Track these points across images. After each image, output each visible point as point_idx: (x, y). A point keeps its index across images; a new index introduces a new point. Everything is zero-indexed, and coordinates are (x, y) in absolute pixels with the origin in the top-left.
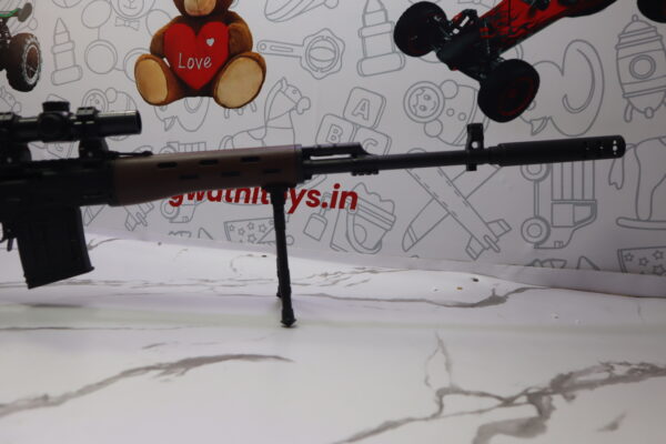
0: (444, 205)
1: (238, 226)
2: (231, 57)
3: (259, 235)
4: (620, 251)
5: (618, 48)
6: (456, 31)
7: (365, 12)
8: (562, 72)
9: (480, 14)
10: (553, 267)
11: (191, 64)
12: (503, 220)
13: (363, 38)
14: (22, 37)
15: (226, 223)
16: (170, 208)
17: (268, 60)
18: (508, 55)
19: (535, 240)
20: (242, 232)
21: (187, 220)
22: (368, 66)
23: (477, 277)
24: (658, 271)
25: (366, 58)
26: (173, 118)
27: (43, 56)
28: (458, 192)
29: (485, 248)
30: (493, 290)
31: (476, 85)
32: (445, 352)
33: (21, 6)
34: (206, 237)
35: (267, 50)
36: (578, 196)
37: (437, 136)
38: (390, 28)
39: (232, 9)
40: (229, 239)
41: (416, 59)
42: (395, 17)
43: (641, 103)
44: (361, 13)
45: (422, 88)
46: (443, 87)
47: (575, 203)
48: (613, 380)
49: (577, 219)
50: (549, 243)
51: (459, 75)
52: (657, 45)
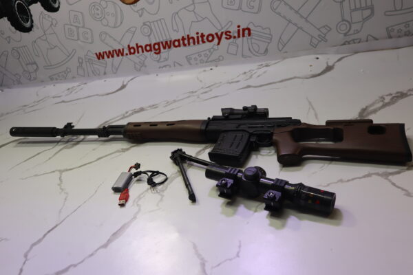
0: (295, 25)
1: (193, 57)
3: (205, 59)
4: (387, 28)
10: (355, 43)
12: (327, 26)
15: (186, 57)
16: (156, 56)
19: (344, 32)
20: (196, 59)
21: (166, 60)
23: (318, 56)
24: (407, 34)
26: (142, 9)
29: (319, 41)
30: (327, 63)
32: (313, 109)
34: (178, 66)
36: (363, 5)
47: (362, 9)
48: (385, 105)
49: (365, 17)
50: (351, 32)
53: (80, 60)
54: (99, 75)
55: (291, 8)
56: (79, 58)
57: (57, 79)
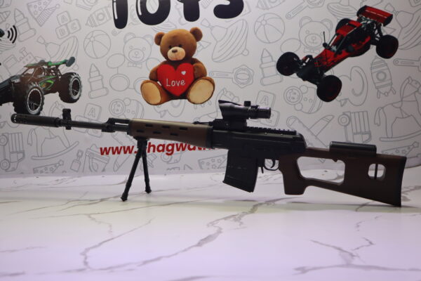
1: (206, 161)
2: (196, 79)
3: (218, 165)
5: (371, 69)
6: (304, 64)
7: (262, 57)
8: (351, 79)
9: (314, 56)
11: (173, 83)
13: (262, 69)
14: (69, 75)
15: (199, 161)
16: (167, 156)
17: (215, 81)
18: (328, 73)
20: (208, 164)
21: (177, 162)
22: (266, 81)
23: (326, 170)
25: (264, 77)
26: (165, 111)
27: (83, 84)
28: (313, 134)
31: (315, 87)
33: (68, 59)
34: (188, 168)
35: (215, 76)
37: (301, 110)
38: (275, 64)
39: (194, 57)
40: (201, 168)
41: (287, 77)
42: (277, 59)
43: (382, 90)
44: (260, 57)
45: (292, 90)
46: (301, 89)
47: (362, 133)
49: (364, 140)
51: (307, 83)
52: (385, 67)
53: (80, 154)
54: (96, 171)
55: (304, 126)
56: (79, 151)
57: (42, 172)
